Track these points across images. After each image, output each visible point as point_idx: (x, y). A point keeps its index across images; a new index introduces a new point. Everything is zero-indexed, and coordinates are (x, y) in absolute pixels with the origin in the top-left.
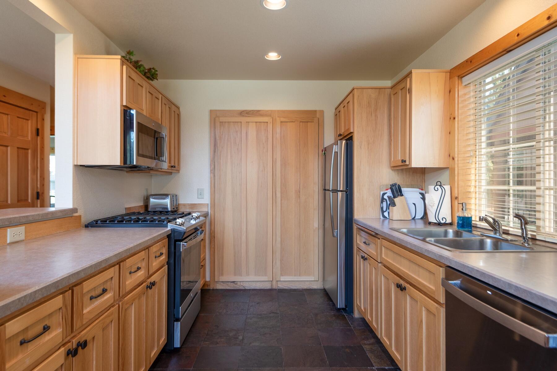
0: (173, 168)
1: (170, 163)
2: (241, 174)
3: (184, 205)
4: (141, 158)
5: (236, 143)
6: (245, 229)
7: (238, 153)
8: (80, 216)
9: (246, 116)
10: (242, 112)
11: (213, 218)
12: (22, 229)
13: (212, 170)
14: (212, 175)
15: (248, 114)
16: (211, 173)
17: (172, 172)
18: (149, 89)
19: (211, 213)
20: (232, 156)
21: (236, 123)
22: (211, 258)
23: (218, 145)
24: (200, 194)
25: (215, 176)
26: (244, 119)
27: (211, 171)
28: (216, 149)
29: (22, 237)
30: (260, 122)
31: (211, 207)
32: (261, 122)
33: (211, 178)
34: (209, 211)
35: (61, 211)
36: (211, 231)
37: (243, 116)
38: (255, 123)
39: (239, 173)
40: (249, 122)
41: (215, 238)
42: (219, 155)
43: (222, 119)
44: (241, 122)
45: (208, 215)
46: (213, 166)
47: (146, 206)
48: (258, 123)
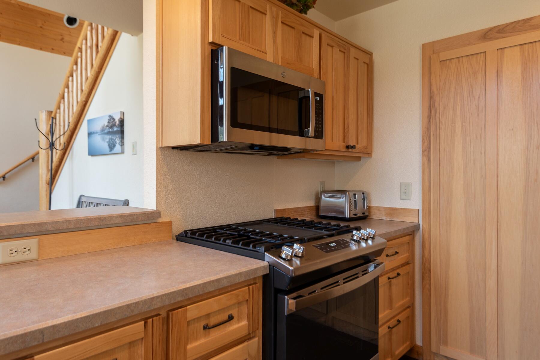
0: (350, 150)
1: (344, 142)
2: (485, 156)
3: (379, 209)
4: (238, 131)
5: (473, 96)
6: (494, 267)
7: (478, 115)
8: (170, 223)
9: (498, 38)
10: (487, 32)
11: (427, 236)
12: (32, 243)
13: (425, 151)
14: (425, 159)
15: (502, 33)
16: (423, 155)
17: (361, 157)
18: (282, 18)
19: (423, 225)
20: (465, 122)
21: (475, 56)
22: (423, 307)
23: (437, 104)
24: (405, 192)
25: (429, 161)
26: (491, 46)
27: (423, 151)
28: (433, 114)
29: (33, 255)
30: (532, 42)
31: (423, 216)
32: (535, 42)
33: (423, 164)
34: (421, 223)
35: (121, 216)
36: (424, 259)
37: (491, 39)
38: (518, 47)
39: (481, 154)
40: (504, 48)
41: (430, 272)
42: (438, 121)
43: (443, 56)
44: (485, 52)
45: (419, 229)
46: (426, 144)
47: (317, 208)
48: (526, 47)
